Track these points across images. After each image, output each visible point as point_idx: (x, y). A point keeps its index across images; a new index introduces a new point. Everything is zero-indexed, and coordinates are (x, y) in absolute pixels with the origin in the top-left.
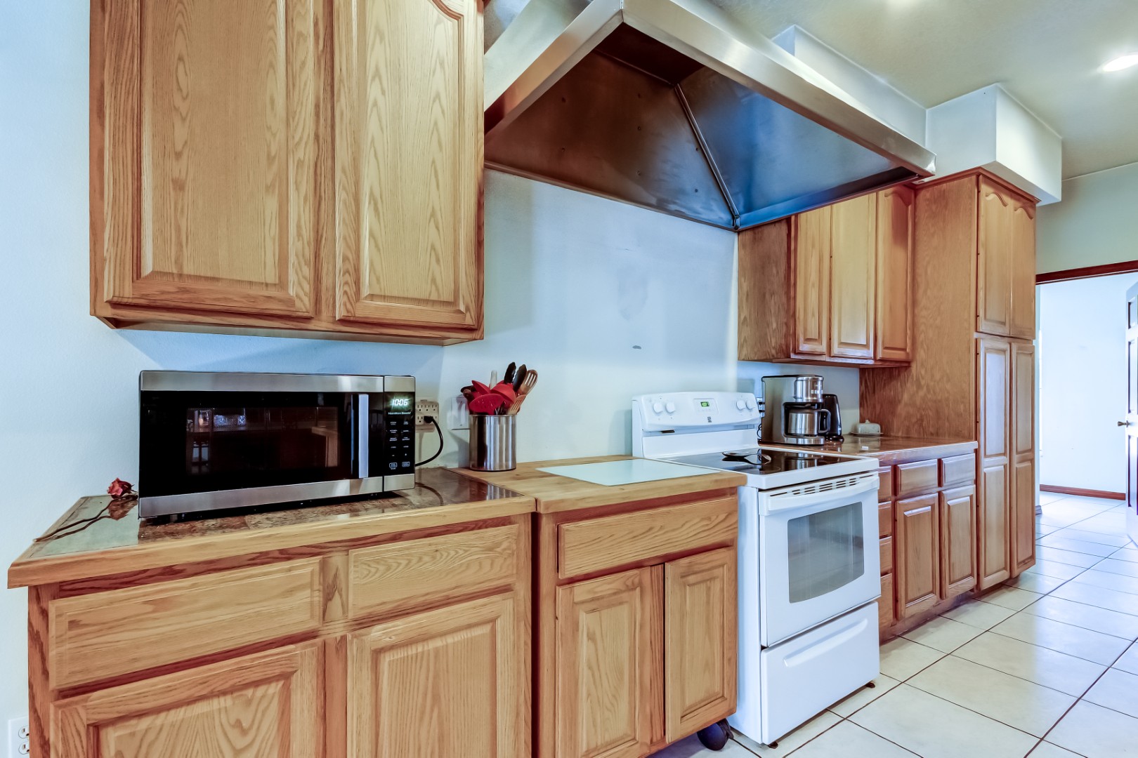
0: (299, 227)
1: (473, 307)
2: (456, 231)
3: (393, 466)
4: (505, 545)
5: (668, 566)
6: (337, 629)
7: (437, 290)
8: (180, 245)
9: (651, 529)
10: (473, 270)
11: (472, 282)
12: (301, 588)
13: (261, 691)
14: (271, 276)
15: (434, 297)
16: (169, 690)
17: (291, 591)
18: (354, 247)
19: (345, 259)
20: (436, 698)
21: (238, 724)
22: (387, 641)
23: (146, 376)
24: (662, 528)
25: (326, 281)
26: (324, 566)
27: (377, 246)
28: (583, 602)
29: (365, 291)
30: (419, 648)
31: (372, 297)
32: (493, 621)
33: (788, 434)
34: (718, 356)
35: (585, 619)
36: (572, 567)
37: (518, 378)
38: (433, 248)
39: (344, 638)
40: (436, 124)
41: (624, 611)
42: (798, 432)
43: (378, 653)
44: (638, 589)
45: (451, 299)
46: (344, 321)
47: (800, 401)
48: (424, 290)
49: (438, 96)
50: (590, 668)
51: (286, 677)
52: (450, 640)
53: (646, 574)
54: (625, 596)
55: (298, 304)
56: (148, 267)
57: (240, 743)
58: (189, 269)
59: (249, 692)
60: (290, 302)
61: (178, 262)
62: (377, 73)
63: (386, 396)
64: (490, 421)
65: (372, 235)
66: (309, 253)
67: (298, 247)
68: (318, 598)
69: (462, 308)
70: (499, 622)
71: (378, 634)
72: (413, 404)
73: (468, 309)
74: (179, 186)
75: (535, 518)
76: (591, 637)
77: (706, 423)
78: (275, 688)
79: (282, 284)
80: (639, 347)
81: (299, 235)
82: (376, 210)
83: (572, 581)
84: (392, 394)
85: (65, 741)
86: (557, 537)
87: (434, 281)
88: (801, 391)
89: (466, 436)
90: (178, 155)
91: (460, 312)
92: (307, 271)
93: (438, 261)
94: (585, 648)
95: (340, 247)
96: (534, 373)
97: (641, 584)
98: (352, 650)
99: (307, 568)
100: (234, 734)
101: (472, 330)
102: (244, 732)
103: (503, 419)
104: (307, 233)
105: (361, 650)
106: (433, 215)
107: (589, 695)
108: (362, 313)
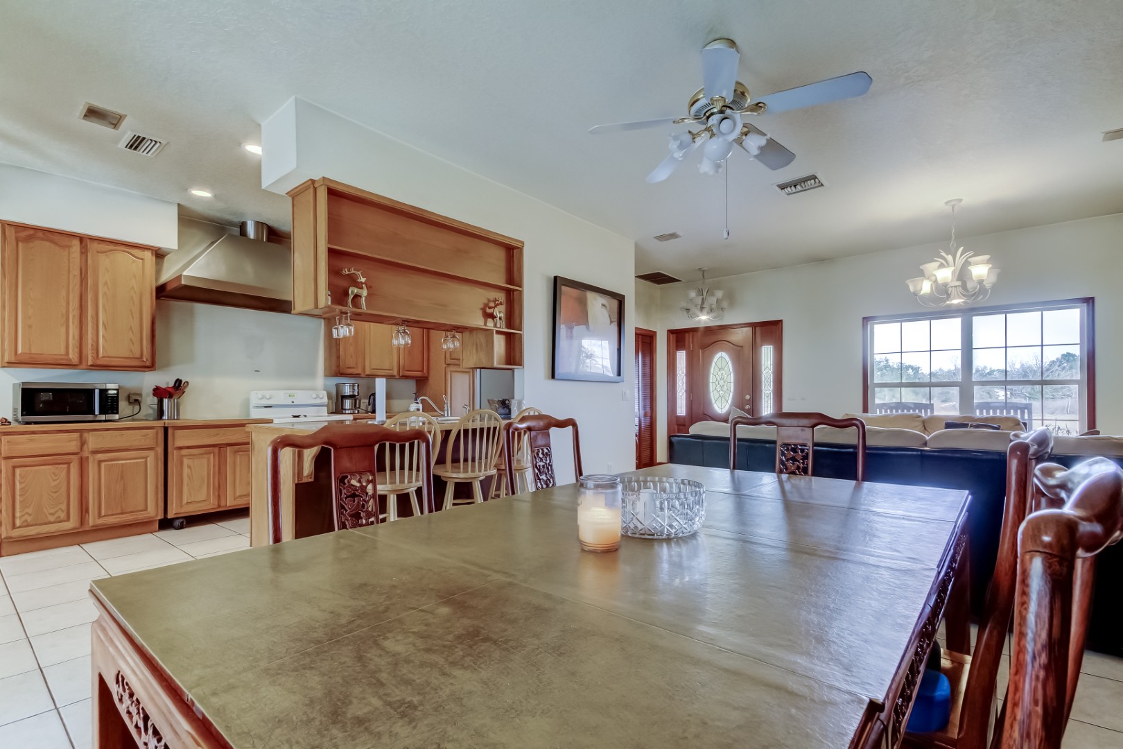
0: (73, 336)
1: (150, 359)
2: (142, 332)
3: (109, 412)
4: (151, 435)
5: (228, 448)
6: (86, 454)
7: (133, 353)
8: (30, 345)
10: (149, 346)
11: (149, 350)
12: (73, 440)
13: (61, 466)
14: (63, 351)
15: (131, 356)
16: (33, 461)
17: (70, 441)
18: (96, 340)
19: (92, 345)
20: (122, 477)
21: (54, 473)
22: (103, 458)
23: (23, 384)
25: (84, 352)
26: (81, 436)
27: (106, 341)
28: (185, 456)
29: (101, 355)
30: (116, 462)
31: (103, 357)
32: (146, 458)
33: (342, 409)
34: (311, 374)
35: (186, 461)
36: (179, 443)
37: (179, 386)
38: (131, 340)
39: (88, 457)
40: (132, 297)
41: (205, 461)
43: (100, 462)
44: (212, 455)
45: (139, 356)
46: (91, 366)
48: (127, 354)
49: (133, 288)
50: (188, 476)
51: (69, 463)
52: (128, 461)
53: (216, 450)
54: (206, 456)
55: (73, 361)
56: (20, 351)
57: (55, 478)
58: (33, 351)
59: (57, 466)
60: (70, 360)
61: (30, 350)
62: (106, 283)
63: (106, 390)
64: (166, 401)
65: (103, 336)
66: (78, 344)
67: (73, 342)
68: (79, 444)
69: (145, 360)
70: (148, 459)
71: (100, 456)
72: (118, 393)
73: (147, 360)
74: (30, 327)
75: (166, 429)
76: (189, 467)
77: (290, 404)
78: (66, 466)
79: (67, 353)
80: (258, 371)
81: (74, 338)
82: (106, 328)
83: (181, 448)
84: (109, 389)
85: (6, 469)
86: (173, 434)
87: (131, 351)
88: (347, 391)
89: (156, 407)
90: (30, 318)
91: (143, 361)
92: (77, 350)
93: (133, 344)
94: (186, 471)
95: (90, 342)
96: (187, 382)
97: (213, 452)
98: (91, 460)
99: (76, 435)
100: (53, 476)
101: (151, 367)
102: (56, 476)
103: (172, 400)
104: (77, 337)
105: (94, 460)
106: (131, 328)
107: (187, 485)
108: (99, 362)
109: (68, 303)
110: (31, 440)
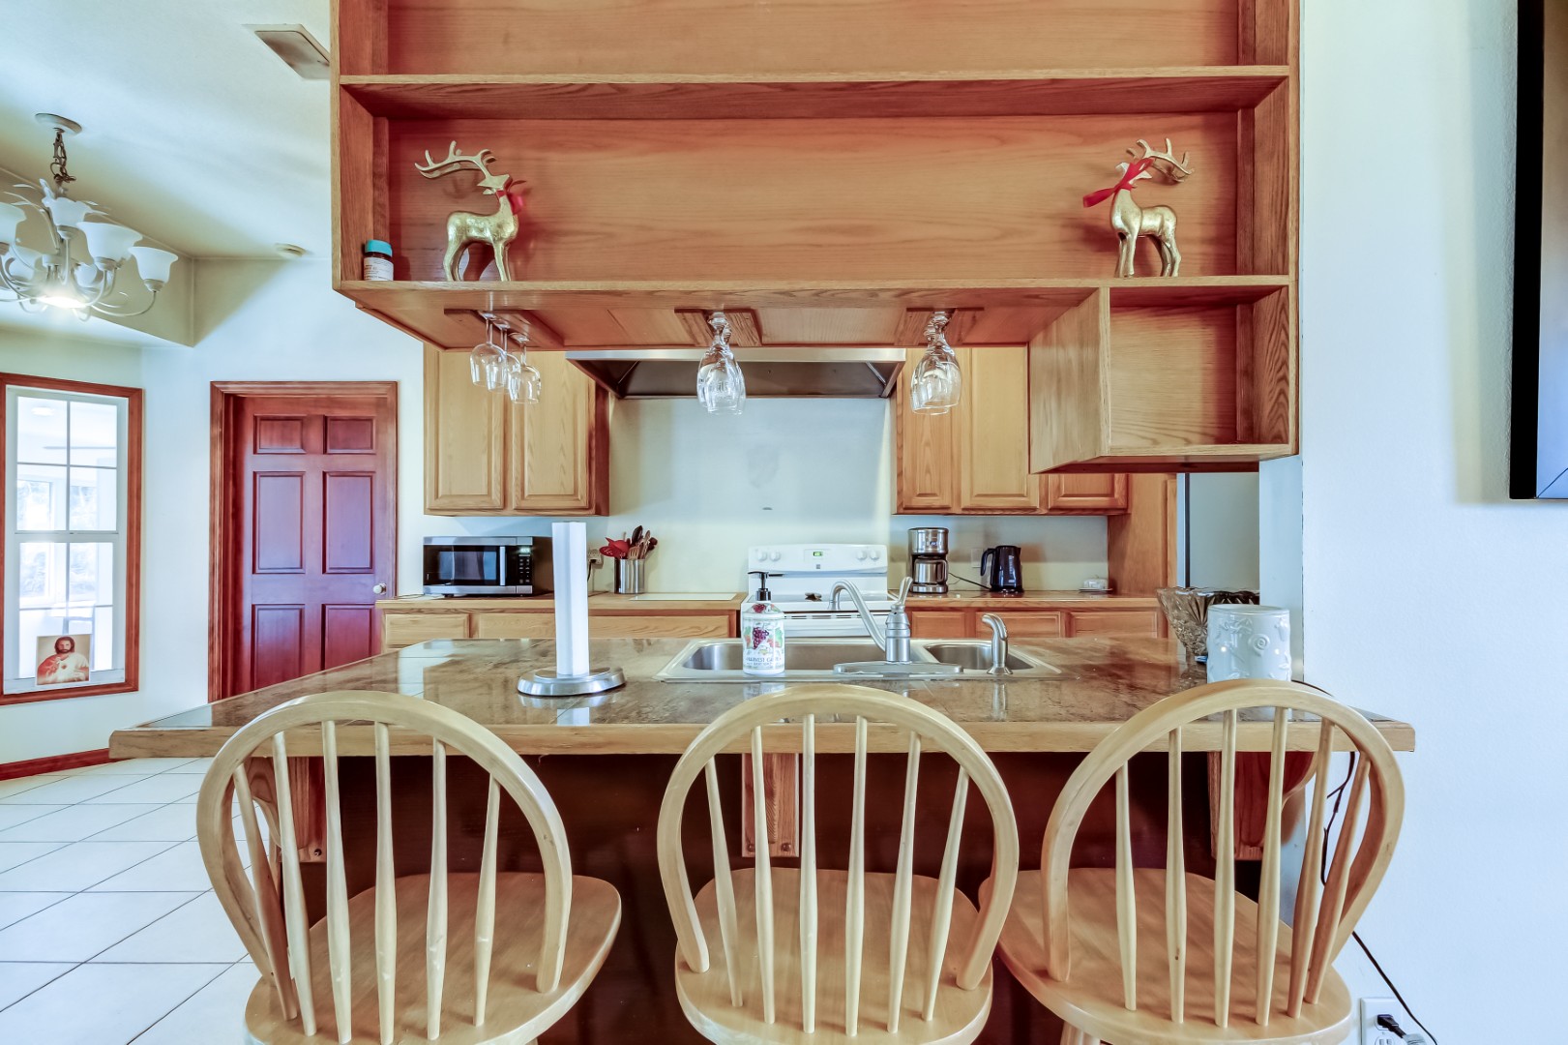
0: (496, 466)
2: (575, 454)
3: (521, 581)
7: (564, 488)
9: (646, 627)
10: (585, 475)
11: (585, 482)
12: (459, 626)
14: (484, 489)
15: (563, 493)
17: (456, 626)
18: (521, 471)
19: (517, 479)
23: (427, 539)
24: (656, 628)
25: (508, 489)
26: (469, 618)
27: (532, 470)
29: (527, 493)
31: (531, 496)
34: (867, 510)
38: (562, 466)
40: (564, 399)
42: (920, 581)
45: (574, 492)
46: (516, 510)
47: (920, 551)
48: (556, 490)
49: (565, 383)
55: (497, 502)
56: (440, 493)
58: (456, 492)
60: (493, 501)
61: (451, 490)
63: (517, 548)
65: (530, 466)
67: (496, 476)
69: (579, 497)
73: (582, 498)
77: (815, 569)
79: (489, 494)
80: (770, 509)
81: (496, 470)
82: (532, 452)
84: (521, 546)
87: (562, 484)
91: (578, 500)
92: (500, 488)
93: (565, 473)
95: (514, 474)
99: (465, 616)
104: (500, 470)
106: (562, 448)
108: (525, 504)
109: (490, 418)
110: (415, 622)
